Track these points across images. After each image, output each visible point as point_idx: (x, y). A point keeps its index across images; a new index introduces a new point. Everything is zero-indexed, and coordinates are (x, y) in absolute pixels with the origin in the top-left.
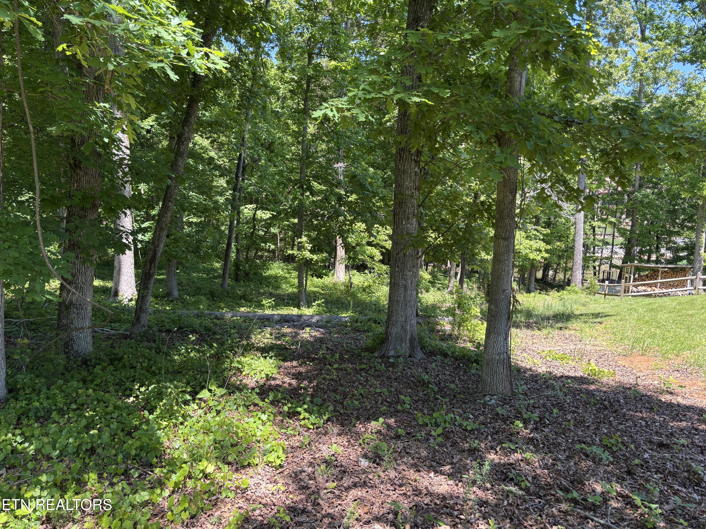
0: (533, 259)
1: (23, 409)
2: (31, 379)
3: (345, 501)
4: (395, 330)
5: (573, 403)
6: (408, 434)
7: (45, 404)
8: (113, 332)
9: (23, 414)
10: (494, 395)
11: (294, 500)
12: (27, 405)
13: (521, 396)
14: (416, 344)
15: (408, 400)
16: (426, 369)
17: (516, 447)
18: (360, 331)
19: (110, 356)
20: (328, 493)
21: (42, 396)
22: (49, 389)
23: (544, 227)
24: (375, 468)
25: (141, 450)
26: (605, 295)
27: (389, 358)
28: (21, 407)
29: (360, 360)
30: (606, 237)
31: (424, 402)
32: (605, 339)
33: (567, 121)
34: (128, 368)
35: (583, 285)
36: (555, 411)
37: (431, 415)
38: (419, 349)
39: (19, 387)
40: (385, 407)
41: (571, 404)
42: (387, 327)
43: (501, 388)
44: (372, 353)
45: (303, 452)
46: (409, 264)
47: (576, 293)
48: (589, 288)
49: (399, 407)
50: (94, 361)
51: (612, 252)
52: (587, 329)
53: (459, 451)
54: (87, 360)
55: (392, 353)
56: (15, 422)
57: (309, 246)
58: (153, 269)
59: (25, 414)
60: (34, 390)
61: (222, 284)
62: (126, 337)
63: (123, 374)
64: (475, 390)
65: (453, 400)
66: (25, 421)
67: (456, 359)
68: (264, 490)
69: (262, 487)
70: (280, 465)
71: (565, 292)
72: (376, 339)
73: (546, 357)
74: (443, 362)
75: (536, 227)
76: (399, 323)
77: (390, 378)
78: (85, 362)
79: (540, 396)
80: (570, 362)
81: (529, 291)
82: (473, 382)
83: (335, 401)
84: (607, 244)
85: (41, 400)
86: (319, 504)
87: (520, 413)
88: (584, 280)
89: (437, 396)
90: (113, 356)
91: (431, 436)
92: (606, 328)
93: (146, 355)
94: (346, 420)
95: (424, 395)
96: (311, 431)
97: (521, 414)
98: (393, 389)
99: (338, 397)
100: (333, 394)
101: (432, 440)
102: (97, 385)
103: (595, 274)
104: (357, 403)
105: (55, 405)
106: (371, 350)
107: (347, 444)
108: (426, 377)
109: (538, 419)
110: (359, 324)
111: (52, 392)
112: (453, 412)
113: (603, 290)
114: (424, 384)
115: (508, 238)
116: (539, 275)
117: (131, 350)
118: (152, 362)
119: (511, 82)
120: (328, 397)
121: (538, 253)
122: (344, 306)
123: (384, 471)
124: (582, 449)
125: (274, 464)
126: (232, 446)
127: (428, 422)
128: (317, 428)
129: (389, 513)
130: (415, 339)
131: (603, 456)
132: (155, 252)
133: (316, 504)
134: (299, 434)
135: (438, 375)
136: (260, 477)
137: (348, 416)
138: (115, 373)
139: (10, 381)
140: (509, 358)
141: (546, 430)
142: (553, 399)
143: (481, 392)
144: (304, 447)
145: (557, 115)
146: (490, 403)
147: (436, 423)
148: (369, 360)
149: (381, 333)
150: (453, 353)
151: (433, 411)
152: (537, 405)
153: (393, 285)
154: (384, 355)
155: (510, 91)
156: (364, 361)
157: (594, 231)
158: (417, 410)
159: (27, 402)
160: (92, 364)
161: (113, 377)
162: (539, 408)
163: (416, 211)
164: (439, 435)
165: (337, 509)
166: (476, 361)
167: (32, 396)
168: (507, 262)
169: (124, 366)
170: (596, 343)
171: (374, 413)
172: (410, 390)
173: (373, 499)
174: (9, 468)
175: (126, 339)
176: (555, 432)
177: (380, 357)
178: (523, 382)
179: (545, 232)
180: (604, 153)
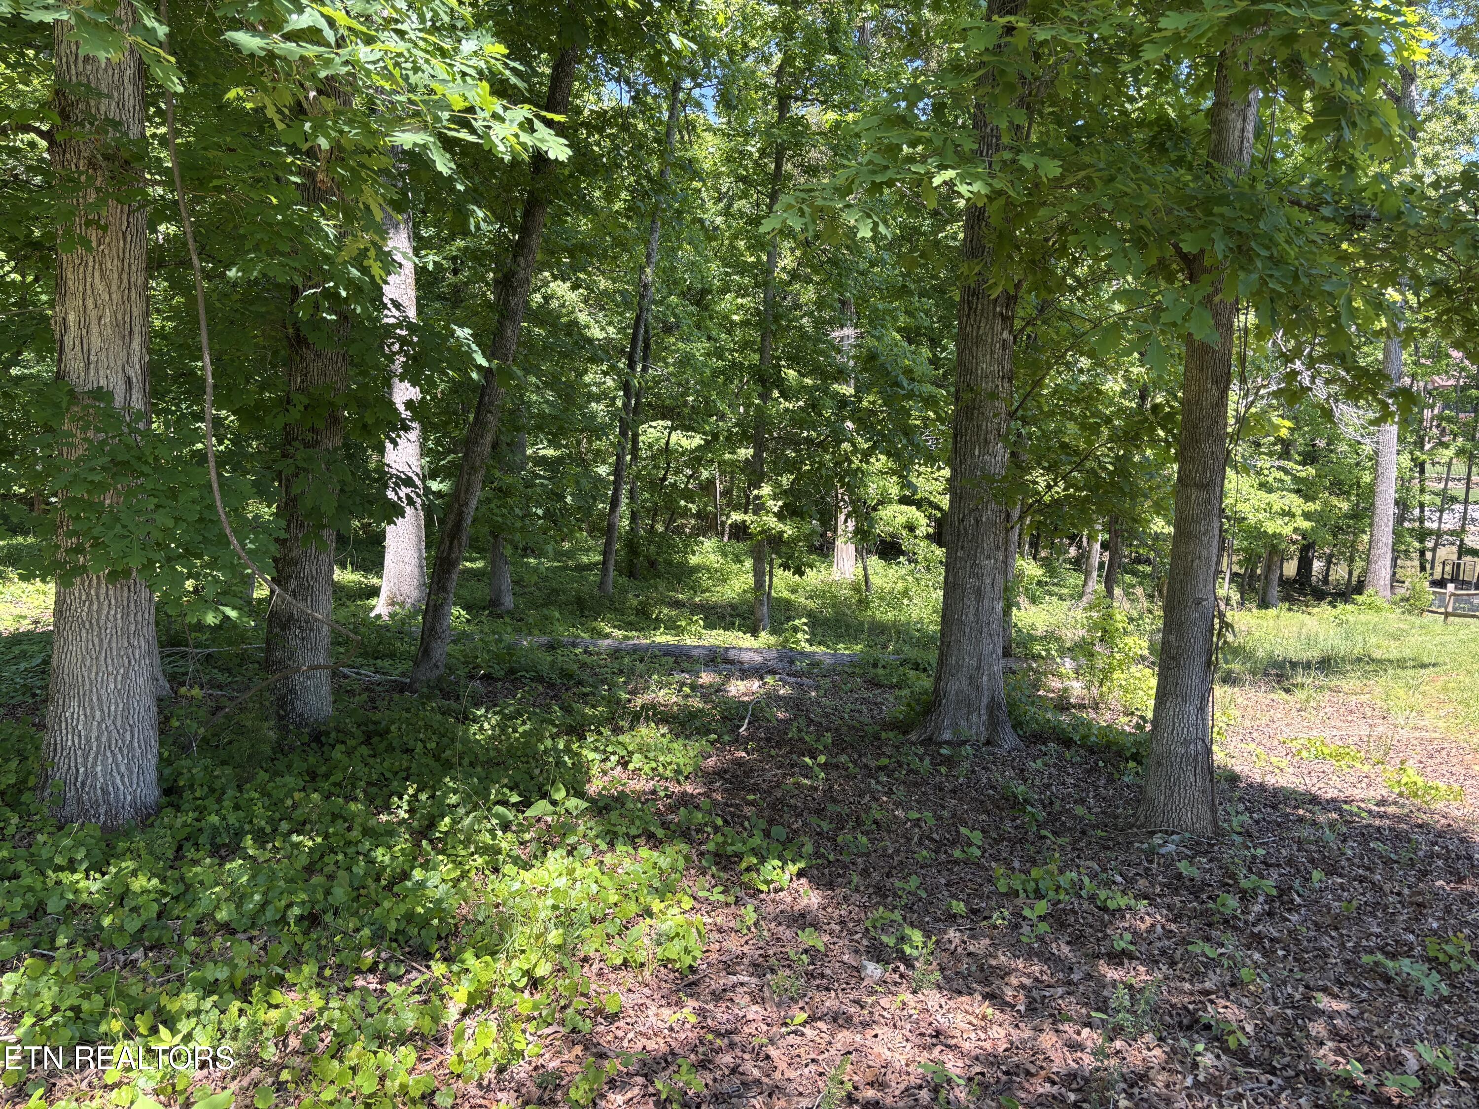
0: (1274, 535)
1: (189, 829)
2: (206, 768)
3: (826, 1055)
4: (955, 686)
5: (1362, 859)
6: (974, 912)
7: (232, 819)
8: (377, 677)
9: (187, 839)
10: (1173, 833)
11: (716, 1047)
12: (197, 820)
13: (1235, 837)
14: (1003, 716)
15: (977, 837)
16: (1022, 770)
17: (1221, 955)
18: (881, 686)
19: (366, 725)
20: (789, 1034)
21: (226, 803)
22: (240, 788)
23: (1303, 463)
24: (896, 983)
25: (409, 922)
26: (1447, 615)
27: (940, 745)
28: (185, 825)
29: (879, 748)
30: (1450, 484)
31: (1013, 843)
32: (1442, 713)
33: (1354, 216)
34: (398, 750)
35: (1393, 593)
36: (1317, 875)
37: (1027, 872)
38: (1008, 728)
39: (181, 783)
40: (925, 853)
41: (1356, 861)
42: (938, 679)
43: (1188, 818)
44: (905, 733)
45: (743, 941)
46: (988, 542)
47: (1378, 609)
48: (1407, 600)
49: (957, 853)
50: (333, 735)
51: (1464, 518)
52: (1401, 693)
53: (1086, 955)
54: (320, 734)
55: (947, 735)
56: (170, 854)
57: (775, 506)
58: (456, 550)
59: (191, 838)
60: (212, 790)
61: (602, 583)
62: (401, 688)
63: (386, 764)
64: (1132, 820)
65: (1079, 840)
66: (191, 854)
67: (1092, 752)
68: (653, 1019)
69: (650, 1012)
70: (691, 967)
71: (1349, 607)
72: (913, 704)
73: (1300, 751)
74: (1060, 757)
75: (1282, 463)
76: (965, 671)
77: (941, 790)
78: (318, 738)
79: (1284, 839)
80: (1358, 765)
81: (1264, 605)
82: (1126, 802)
83: (818, 834)
84: (1454, 500)
85: (224, 812)
86: (768, 1057)
87: (1233, 876)
88: (1395, 581)
89: (1044, 832)
90: (371, 727)
91: (1025, 918)
92: (1445, 689)
93: (436, 726)
94: (839, 875)
95: (1016, 828)
96: (762, 896)
97: (1236, 880)
98: (945, 814)
99: (825, 826)
100: (814, 820)
101: (1026, 929)
102: (335, 784)
103: (1423, 568)
104: (864, 839)
105: (251, 822)
106: (903, 727)
107: (837, 928)
108: (1021, 789)
109: (1274, 892)
110: (880, 671)
111: (246, 796)
112: (1078, 867)
113: (1443, 603)
114: (1016, 804)
115: (1208, 484)
116: (1291, 569)
117: (405, 714)
118: (445, 740)
119: (1220, 131)
120: (805, 824)
121: (1287, 519)
122: (852, 631)
123: (914, 992)
124: (1376, 963)
125: (678, 966)
126: (593, 920)
127: (1020, 888)
128: (776, 891)
129: (920, 1087)
130: (999, 704)
131: (1426, 983)
132: (460, 515)
133: (762, 1055)
134: (736, 903)
135: (1048, 786)
136: (647, 991)
137: (845, 867)
138: (371, 761)
139: (167, 771)
140: (1209, 752)
141: (1294, 918)
142: (1313, 848)
143: (1142, 826)
144: (745, 931)
145: (1328, 203)
146: (1163, 851)
147: (1037, 891)
148: (897, 747)
149: (926, 692)
150: (1084, 737)
151: (1034, 863)
152: (1273, 861)
153: (951, 587)
154: (930, 739)
155: (1218, 153)
156: (888, 750)
157: (1422, 471)
158: (997, 861)
159: (196, 814)
160: (331, 741)
161: (366, 770)
162: (1279, 866)
163: (1004, 426)
164: (1042, 918)
165: (806, 1071)
166: (1136, 757)
167: (206, 802)
168: (1205, 539)
169: (390, 749)
170: (1421, 724)
171: (901, 862)
172: (983, 817)
173: (889, 1053)
174: (151, 949)
175: (402, 691)
176: (1316, 924)
177: (922, 743)
178: (1241, 807)
179: (1303, 474)
180: (1441, 288)
